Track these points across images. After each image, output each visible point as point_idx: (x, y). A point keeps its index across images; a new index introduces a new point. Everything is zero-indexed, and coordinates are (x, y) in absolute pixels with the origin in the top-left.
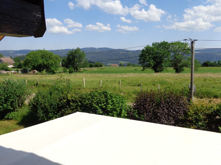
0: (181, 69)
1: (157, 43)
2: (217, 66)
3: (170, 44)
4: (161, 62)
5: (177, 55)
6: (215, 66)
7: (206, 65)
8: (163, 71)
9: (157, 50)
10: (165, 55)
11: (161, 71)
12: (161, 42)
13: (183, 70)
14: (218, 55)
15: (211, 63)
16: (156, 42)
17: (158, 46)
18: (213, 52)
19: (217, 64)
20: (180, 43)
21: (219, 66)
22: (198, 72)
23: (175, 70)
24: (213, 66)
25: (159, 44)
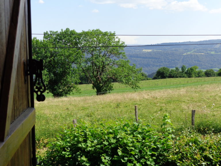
0: (108, 86)
1: (53, 33)
2: (180, 77)
3: (80, 35)
4: (64, 74)
5: (96, 58)
6: (177, 77)
7: (161, 75)
8: (71, 93)
9: (53, 47)
10: (72, 58)
11: (66, 93)
12: (62, 30)
13: (111, 89)
14: (185, 54)
15: (170, 71)
16: (51, 32)
17: (56, 38)
18: (175, 50)
19: (181, 72)
20: (101, 33)
21: (183, 77)
22: (139, 89)
23: (95, 90)
24: (173, 77)
25: (58, 35)
